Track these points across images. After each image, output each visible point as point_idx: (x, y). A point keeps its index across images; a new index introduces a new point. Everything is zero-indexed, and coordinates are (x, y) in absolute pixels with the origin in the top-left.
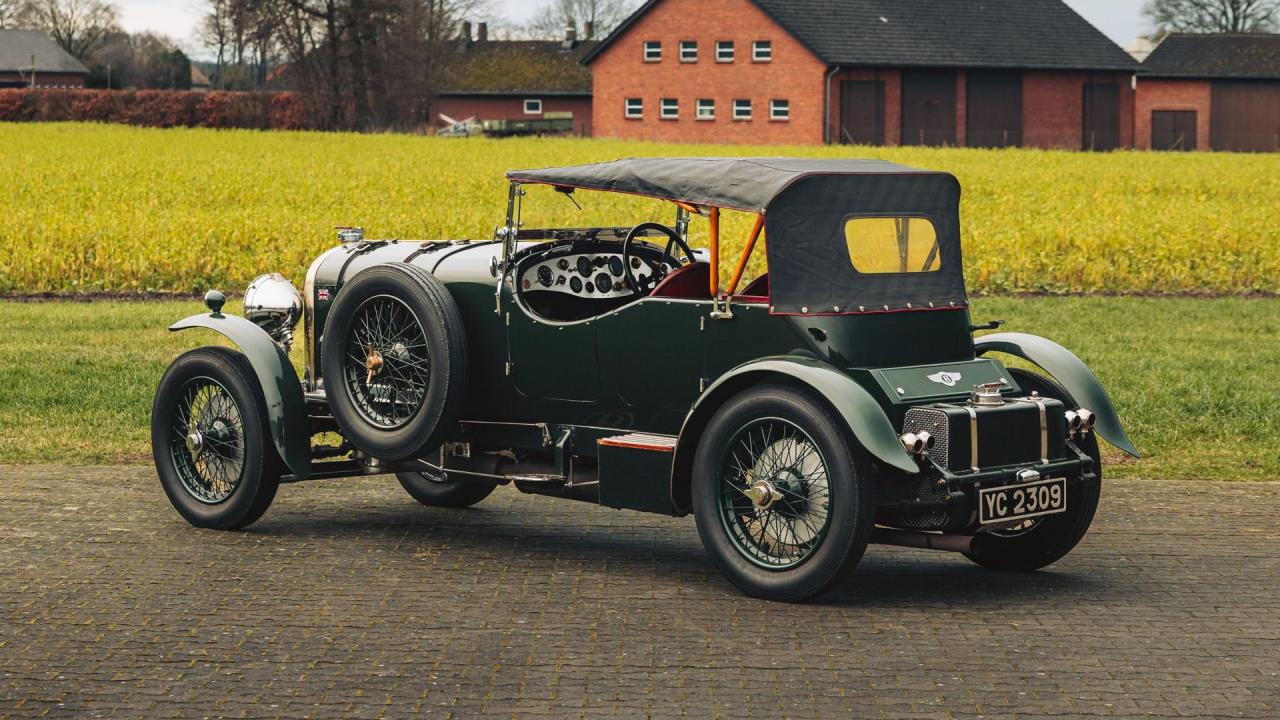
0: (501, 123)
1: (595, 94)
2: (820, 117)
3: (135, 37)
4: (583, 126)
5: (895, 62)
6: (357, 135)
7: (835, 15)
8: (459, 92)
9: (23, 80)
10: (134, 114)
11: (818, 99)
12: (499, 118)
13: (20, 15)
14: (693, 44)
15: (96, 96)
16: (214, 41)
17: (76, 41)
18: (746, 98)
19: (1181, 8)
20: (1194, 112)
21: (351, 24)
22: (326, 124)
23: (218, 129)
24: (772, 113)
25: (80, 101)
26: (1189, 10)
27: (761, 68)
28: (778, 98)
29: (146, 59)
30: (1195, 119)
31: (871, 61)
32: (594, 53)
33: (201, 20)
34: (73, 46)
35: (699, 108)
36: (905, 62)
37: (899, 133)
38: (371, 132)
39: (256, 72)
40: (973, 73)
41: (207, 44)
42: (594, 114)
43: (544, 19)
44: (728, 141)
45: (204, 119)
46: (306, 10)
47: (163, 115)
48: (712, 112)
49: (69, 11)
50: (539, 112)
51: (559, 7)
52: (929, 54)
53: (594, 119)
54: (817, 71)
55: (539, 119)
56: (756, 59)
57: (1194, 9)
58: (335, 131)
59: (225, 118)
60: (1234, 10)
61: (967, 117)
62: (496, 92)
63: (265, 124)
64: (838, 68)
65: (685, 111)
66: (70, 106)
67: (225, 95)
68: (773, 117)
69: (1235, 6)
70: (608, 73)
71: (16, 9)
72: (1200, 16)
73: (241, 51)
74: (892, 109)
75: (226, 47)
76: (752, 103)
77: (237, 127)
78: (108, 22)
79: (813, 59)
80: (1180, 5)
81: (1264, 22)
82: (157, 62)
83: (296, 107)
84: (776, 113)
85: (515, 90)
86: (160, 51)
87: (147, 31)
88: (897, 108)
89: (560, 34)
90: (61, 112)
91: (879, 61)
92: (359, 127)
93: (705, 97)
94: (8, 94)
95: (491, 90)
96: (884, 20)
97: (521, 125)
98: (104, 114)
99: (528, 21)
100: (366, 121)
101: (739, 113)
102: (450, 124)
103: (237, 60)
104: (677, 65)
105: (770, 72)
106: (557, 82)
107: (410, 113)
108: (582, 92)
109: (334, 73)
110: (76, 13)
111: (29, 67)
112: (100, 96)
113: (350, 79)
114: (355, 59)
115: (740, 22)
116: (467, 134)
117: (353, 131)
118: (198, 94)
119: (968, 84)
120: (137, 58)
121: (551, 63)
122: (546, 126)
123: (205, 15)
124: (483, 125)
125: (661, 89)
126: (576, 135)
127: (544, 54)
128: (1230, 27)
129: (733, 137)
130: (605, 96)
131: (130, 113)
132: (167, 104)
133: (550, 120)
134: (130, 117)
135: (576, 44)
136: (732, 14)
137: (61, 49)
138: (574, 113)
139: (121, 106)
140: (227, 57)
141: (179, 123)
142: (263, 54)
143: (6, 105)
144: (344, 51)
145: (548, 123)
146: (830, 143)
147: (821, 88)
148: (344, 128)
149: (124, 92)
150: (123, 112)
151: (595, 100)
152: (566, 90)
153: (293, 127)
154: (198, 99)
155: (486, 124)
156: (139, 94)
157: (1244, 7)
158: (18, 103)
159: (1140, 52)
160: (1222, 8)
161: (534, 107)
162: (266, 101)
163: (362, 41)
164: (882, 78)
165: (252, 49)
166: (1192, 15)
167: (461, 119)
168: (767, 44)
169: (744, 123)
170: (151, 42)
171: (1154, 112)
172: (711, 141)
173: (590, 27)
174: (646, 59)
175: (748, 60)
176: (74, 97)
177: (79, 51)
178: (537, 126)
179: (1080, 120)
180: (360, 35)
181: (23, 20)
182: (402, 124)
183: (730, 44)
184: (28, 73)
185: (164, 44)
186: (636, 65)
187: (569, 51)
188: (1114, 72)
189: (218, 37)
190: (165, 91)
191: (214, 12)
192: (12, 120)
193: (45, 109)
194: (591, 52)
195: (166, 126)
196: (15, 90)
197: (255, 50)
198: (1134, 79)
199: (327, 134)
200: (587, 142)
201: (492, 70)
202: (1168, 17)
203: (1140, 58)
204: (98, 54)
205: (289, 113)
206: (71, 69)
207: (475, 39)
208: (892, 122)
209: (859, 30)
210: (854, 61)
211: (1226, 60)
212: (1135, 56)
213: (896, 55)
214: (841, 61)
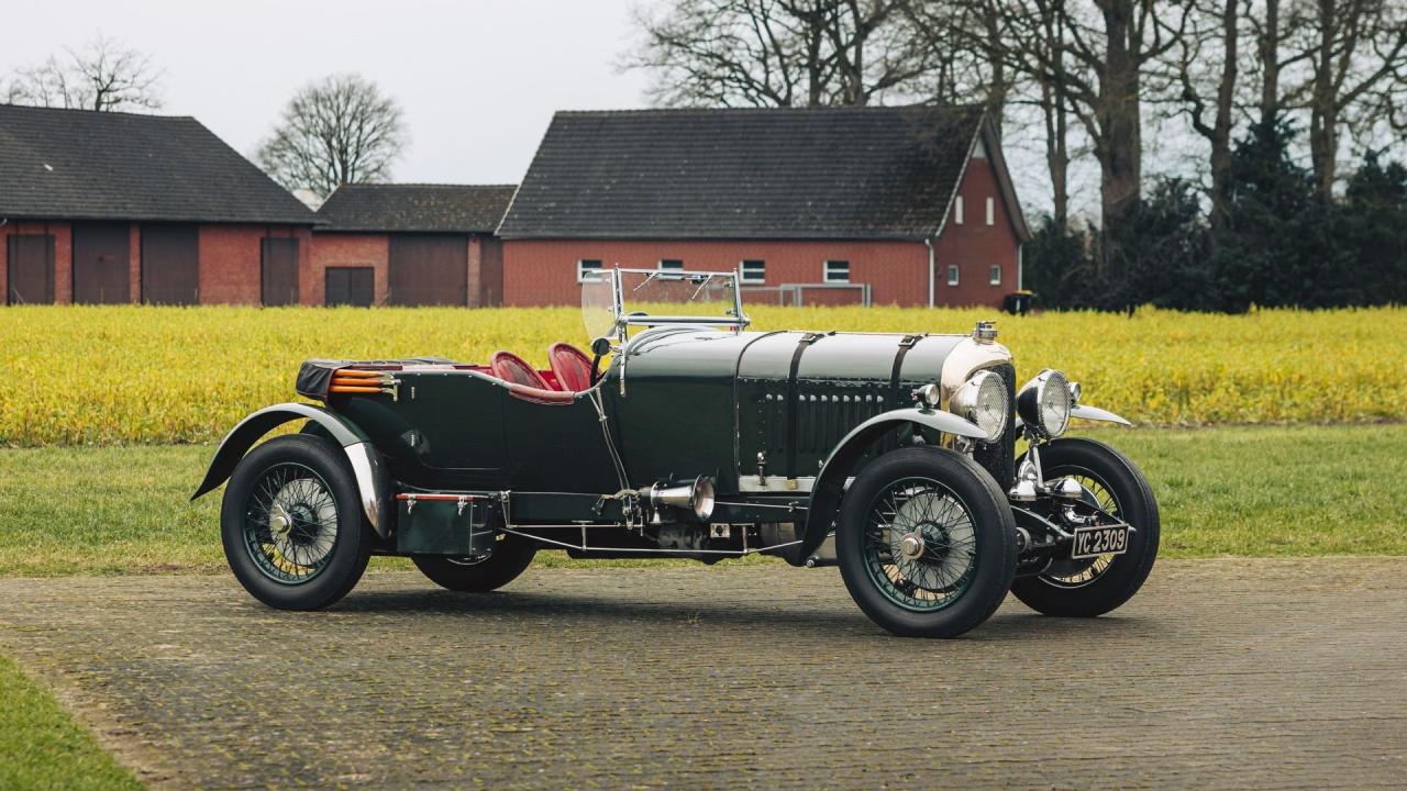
5: (66, 214)
20: (372, 269)
30: (373, 276)
31: (39, 213)
36: (77, 214)
37: (70, 292)
40: (149, 228)
52: (100, 205)
61: (143, 273)
64: (5, 221)
74: (62, 266)
88: (67, 265)
91: (48, 213)
96: (50, 168)
119: (140, 238)
159: (313, 203)
164: (51, 232)
171: (327, 269)
179: (258, 277)
188: (292, 227)
203: (315, 209)
208: (62, 281)
209: (24, 179)
210: (23, 213)
211: (404, 213)
212: (310, 207)
213: (66, 207)
214: (8, 212)
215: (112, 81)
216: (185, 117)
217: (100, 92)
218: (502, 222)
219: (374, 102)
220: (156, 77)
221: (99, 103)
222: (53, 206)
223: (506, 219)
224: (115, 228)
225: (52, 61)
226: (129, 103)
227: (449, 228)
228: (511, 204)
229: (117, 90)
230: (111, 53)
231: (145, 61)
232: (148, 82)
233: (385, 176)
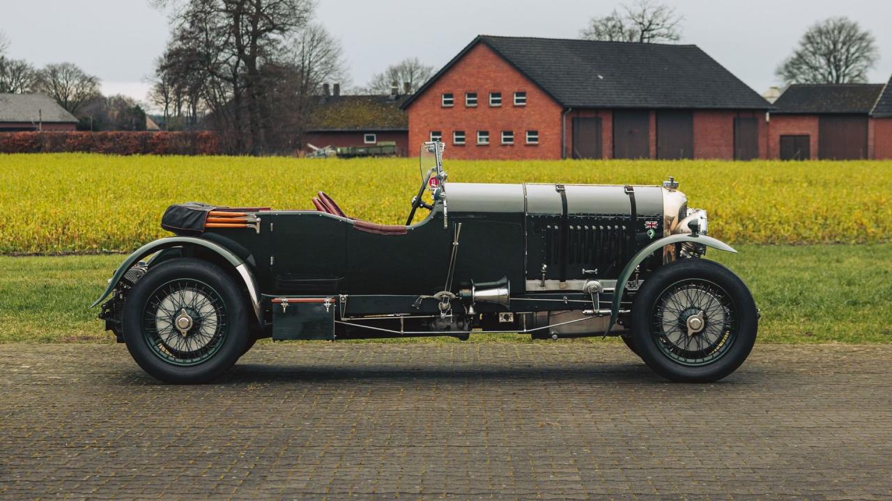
0: (348, 149)
1: (409, 129)
2: (559, 141)
3: (110, 99)
4: (403, 151)
5: (609, 105)
6: (252, 157)
7: (568, 74)
8: (321, 129)
9: (34, 126)
10: (108, 146)
11: (557, 130)
12: (347, 145)
13: (33, 85)
14: (474, 95)
15: (81, 136)
16: (162, 101)
17: (70, 102)
18: (510, 130)
19: (802, 70)
20: (808, 136)
21: (249, 86)
22: (233, 151)
23: (161, 155)
24: (527, 140)
25: (71, 139)
26: (807, 71)
27: (521, 110)
28: (531, 130)
29: (116, 113)
30: (809, 141)
31: (592, 105)
32: (409, 102)
33: (152, 86)
34: (68, 104)
35: (479, 137)
36: (615, 105)
37: (611, 152)
38: (262, 156)
39: (189, 121)
40: (660, 112)
41: (157, 103)
42: (410, 142)
43: (379, 81)
44: (498, 158)
45: (153, 150)
46: (220, 76)
47: (126, 148)
48: (487, 140)
49: (65, 82)
50: (374, 142)
51: (389, 75)
52: (631, 99)
53: (410, 146)
54: (556, 112)
55: (374, 146)
56: (515, 104)
57: (810, 70)
58: (238, 155)
59: (167, 149)
60: (837, 71)
61: (657, 139)
62: (346, 129)
63: (193, 152)
64: (570, 109)
65: (470, 139)
66: (64, 142)
67: (166, 134)
68: (528, 142)
69: (838, 68)
70: (418, 114)
71: (31, 81)
72: (815, 76)
73: (180, 108)
74: (607, 135)
75: (170, 105)
76: (514, 133)
77: (174, 154)
78: (91, 89)
79: (554, 104)
80: (801, 68)
81: (857, 78)
82: (123, 115)
83: (213, 142)
84: (530, 139)
85: (358, 128)
86: (125, 108)
87: (118, 95)
88: (610, 135)
89: (388, 92)
90: (58, 147)
91: (598, 104)
92: (254, 153)
93: (483, 130)
94: (24, 135)
95: (342, 128)
96: (601, 77)
97: (361, 150)
98: (87, 147)
99: (368, 84)
100: (260, 149)
101: (505, 140)
102: (315, 150)
103: (177, 114)
104: (464, 108)
105: (526, 112)
106: (386, 123)
107: (289, 144)
108: (402, 129)
109: (238, 119)
110: (69, 83)
111: (38, 119)
112: (85, 135)
113: (249, 122)
114: (251, 109)
115: (505, 80)
116: (325, 156)
117: (250, 155)
118: (149, 134)
119: (657, 119)
120: (110, 113)
121: (382, 110)
122: (378, 151)
123: (156, 84)
124: (337, 151)
125: (454, 125)
126: (397, 156)
127: (377, 104)
128: (834, 82)
129: (501, 155)
130: (417, 130)
131: (104, 147)
132: (128, 141)
133: (381, 147)
134: (104, 149)
135: (398, 97)
136: (500, 74)
137: (61, 108)
138: (397, 143)
139: (98, 144)
140: (170, 112)
141: (135, 153)
142: (194, 109)
143: (22, 142)
144: (244, 103)
145: (379, 149)
146: (565, 159)
147: (560, 123)
148: (244, 154)
149: (100, 133)
150: (99, 146)
151: (410, 133)
152: (392, 127)
153: (212, 154)
154: (148, 137)
155: (339, 150)
156: (110, 133)
157: (843, 69)
158: (30, 141)
159: (772, 97)
160: (829, 70)
161: (369, 139)
162: (194, 138)
163: (256, 96)
164: (599, 116)
165: (187, 105)
166: (809, 75)
167: (321, 147)
168: (523, 94)
169: (508, 147)
170: (120, 102)
171: (782, 136)
172: (486, 158)
173: (407, 86)
174: (443, 105)
175: (511, 105)
176: (67, 136)
177: (72, 108)
178: (372, 151)
179: (732, 141)
180: (255, 92)
181: (35, 88)
182: (283, 151)
183: (499, 95)
184: (37, 123)
185: (129, 103)
186: (437, 109)
187: (394, 102)
188: (754, 111)
189: (164, 98)
190: (127, 132)
191: (161, 81)
192: (26, 152)
193: (48, 145)
194: (408, 102)
195: (127, 154)
196: (28, 133)
197: (189, 107)
198: (768, 114)
199: (233, 157)
200: (405, 160)
201: (343, 115)
202: (793, 76)
203: (772, 101)
204: (85, 111)
205: (209, 145)
206: (65, 120)
207: (332, 94)
208: (607, 145)
209: (584, 84)
210: (581, 105)
211: (829, 101)
212: (768, 100)
213: (609, 100)
214: (572, 104)
215: (650, 24)
216: (691, 45)
217: (643, 31)
218: (875, 106)
219: (857, 34)
220: (677, 22)
221: (642, 38)
222: (601, 100)
223: (877, 105)
224: (642, 112)
225: (615, 13)
226: (660, 38)
227: (856, 110)
228: (881, 95)
229: (653, 30)
230: (649, 8)
231: (671, 12)
232: (672, 25)
233: (863, 79)
